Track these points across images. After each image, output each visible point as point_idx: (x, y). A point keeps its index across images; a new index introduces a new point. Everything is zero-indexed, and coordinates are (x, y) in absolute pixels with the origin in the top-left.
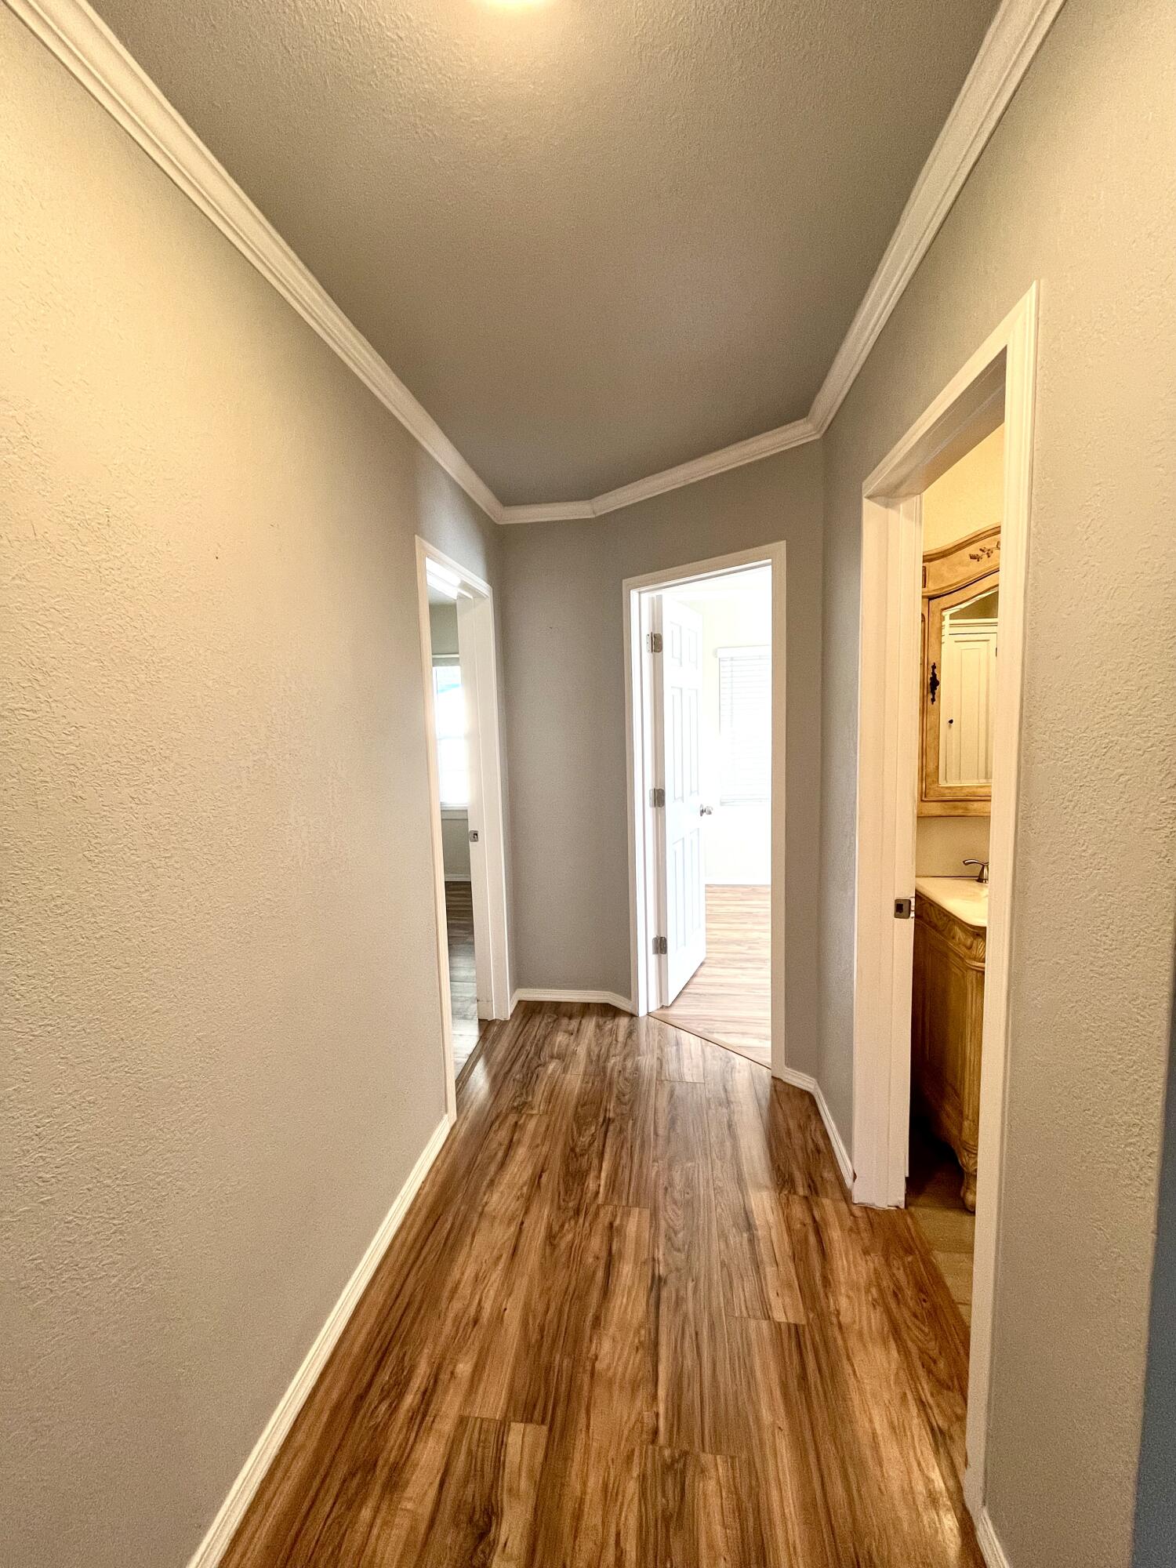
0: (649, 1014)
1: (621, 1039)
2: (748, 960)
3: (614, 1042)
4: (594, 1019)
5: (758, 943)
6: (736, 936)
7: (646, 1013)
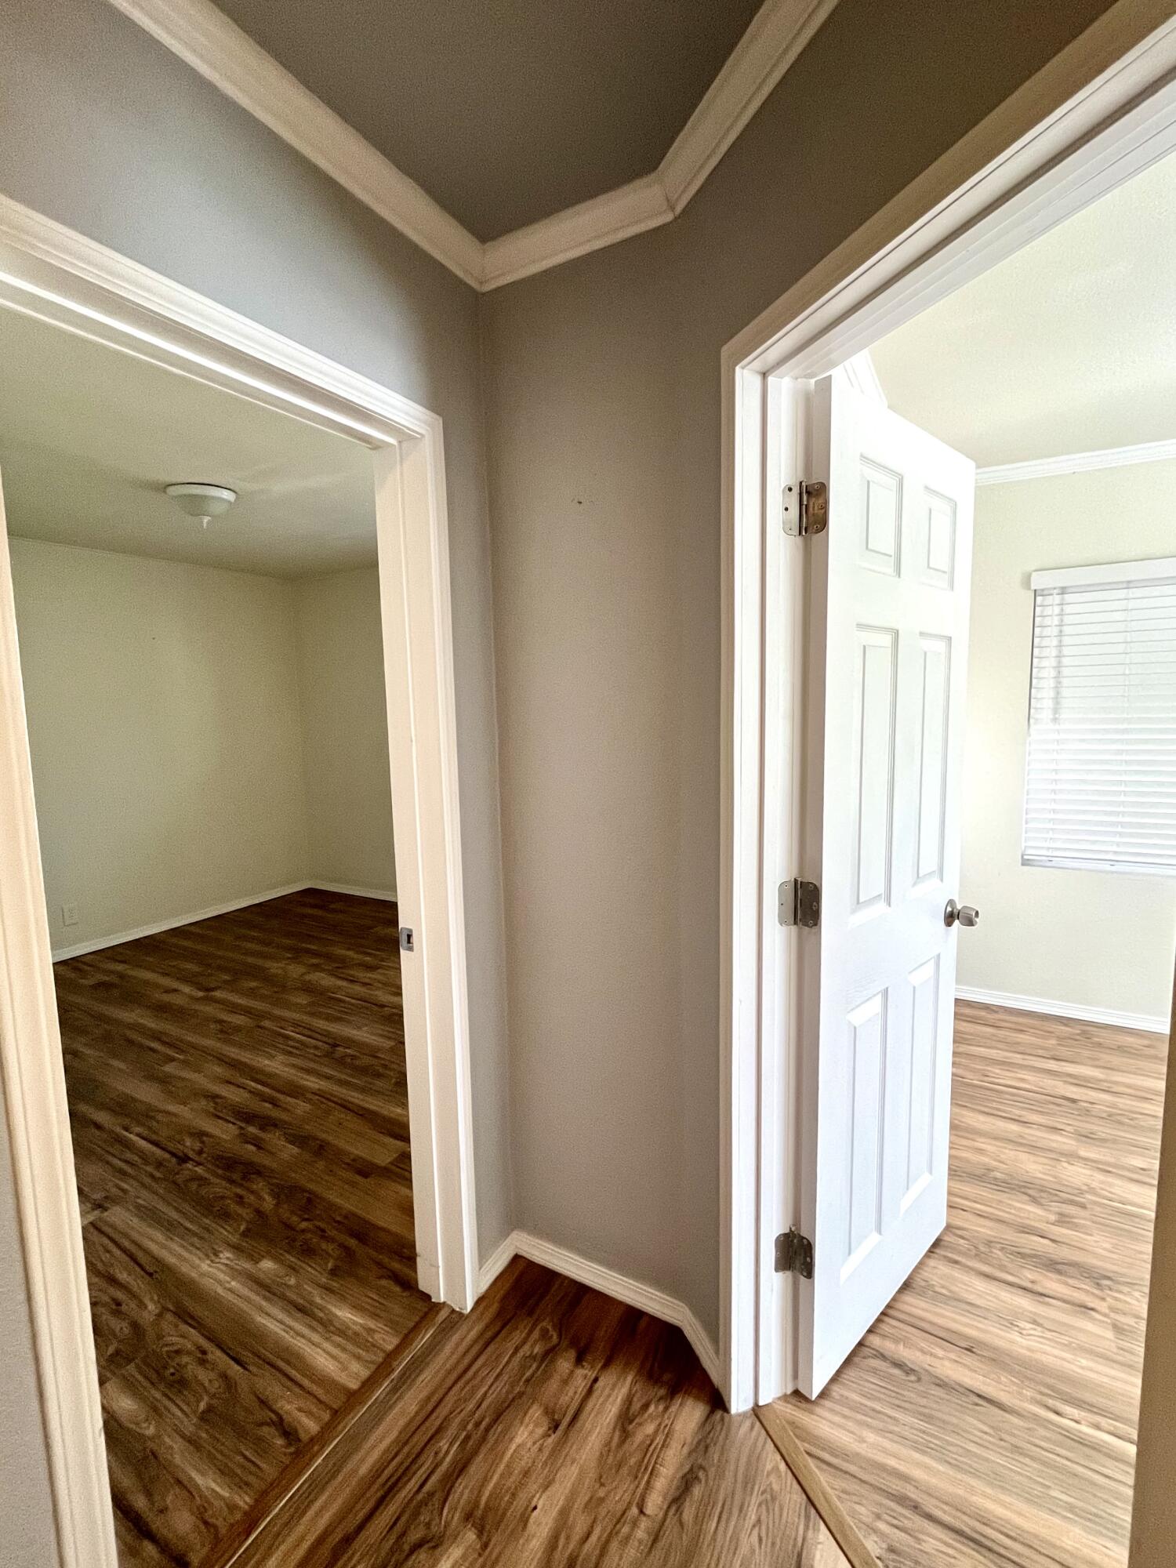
0: (757, 1411)
1: (655, 1503)
2: (1053, 1266)
3: (635, 1510)
4: (629, 1379)
5: (1083, 1206)
6: (1032, 1167)
7: (750, 1405)
